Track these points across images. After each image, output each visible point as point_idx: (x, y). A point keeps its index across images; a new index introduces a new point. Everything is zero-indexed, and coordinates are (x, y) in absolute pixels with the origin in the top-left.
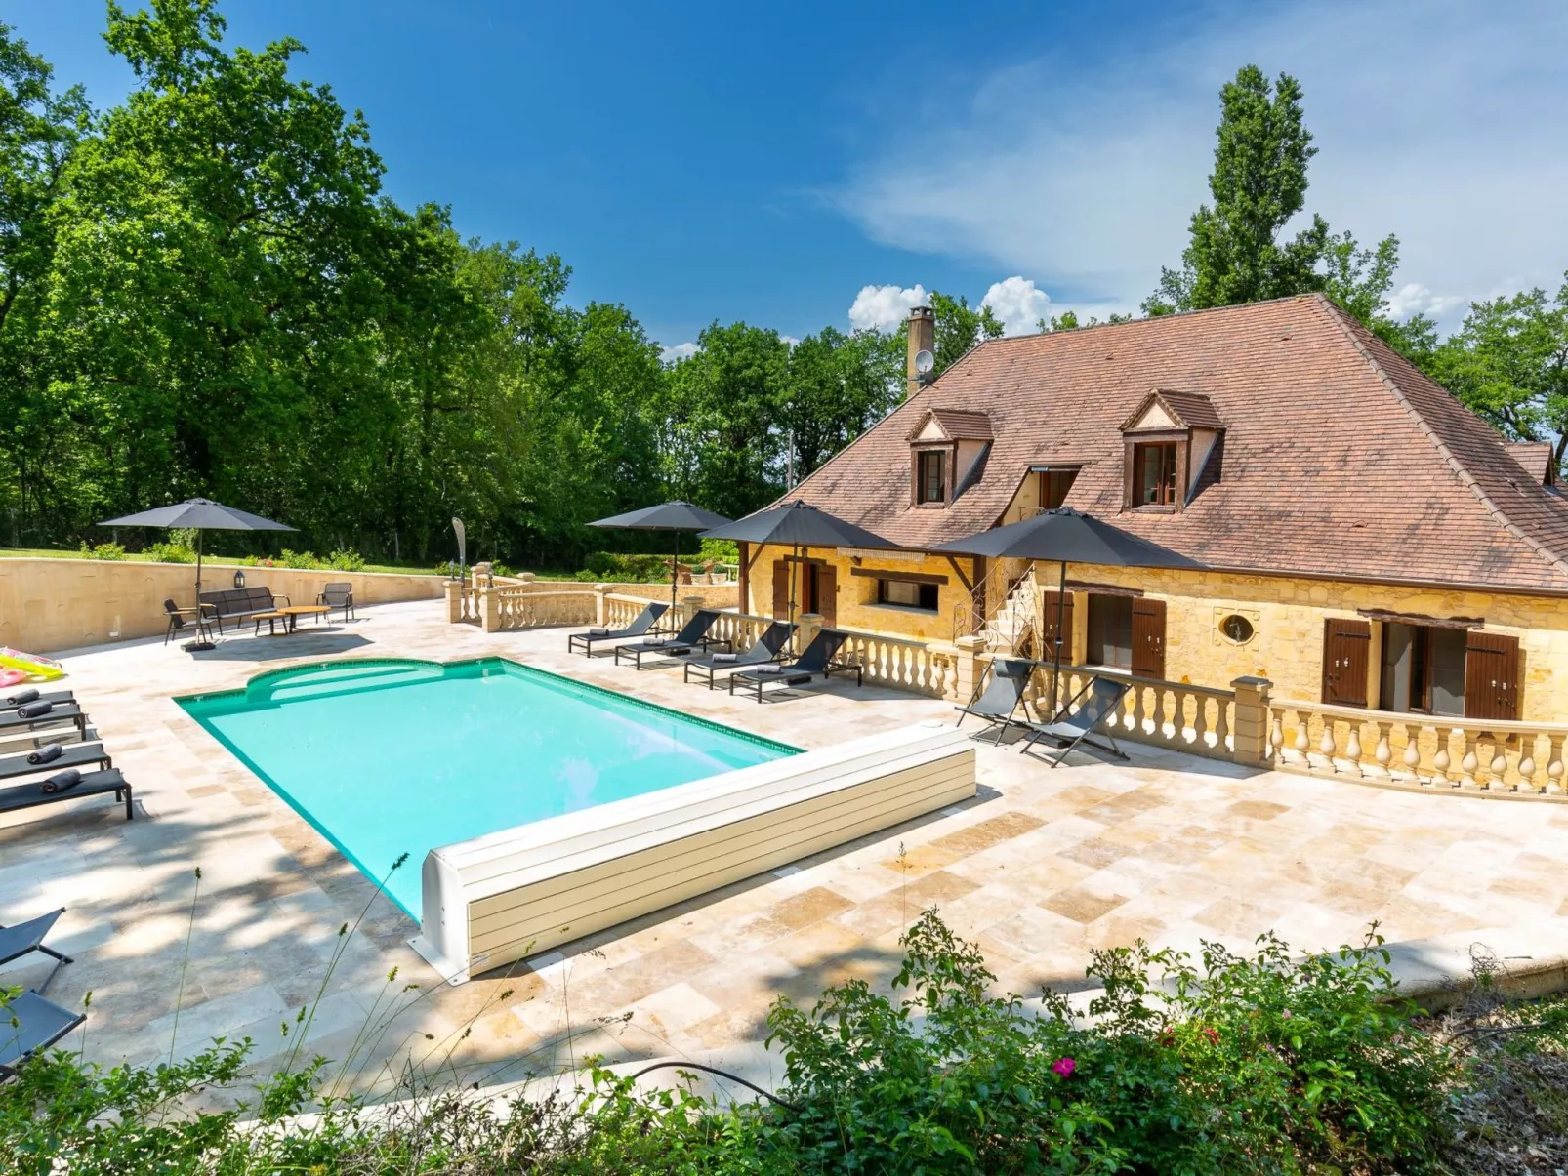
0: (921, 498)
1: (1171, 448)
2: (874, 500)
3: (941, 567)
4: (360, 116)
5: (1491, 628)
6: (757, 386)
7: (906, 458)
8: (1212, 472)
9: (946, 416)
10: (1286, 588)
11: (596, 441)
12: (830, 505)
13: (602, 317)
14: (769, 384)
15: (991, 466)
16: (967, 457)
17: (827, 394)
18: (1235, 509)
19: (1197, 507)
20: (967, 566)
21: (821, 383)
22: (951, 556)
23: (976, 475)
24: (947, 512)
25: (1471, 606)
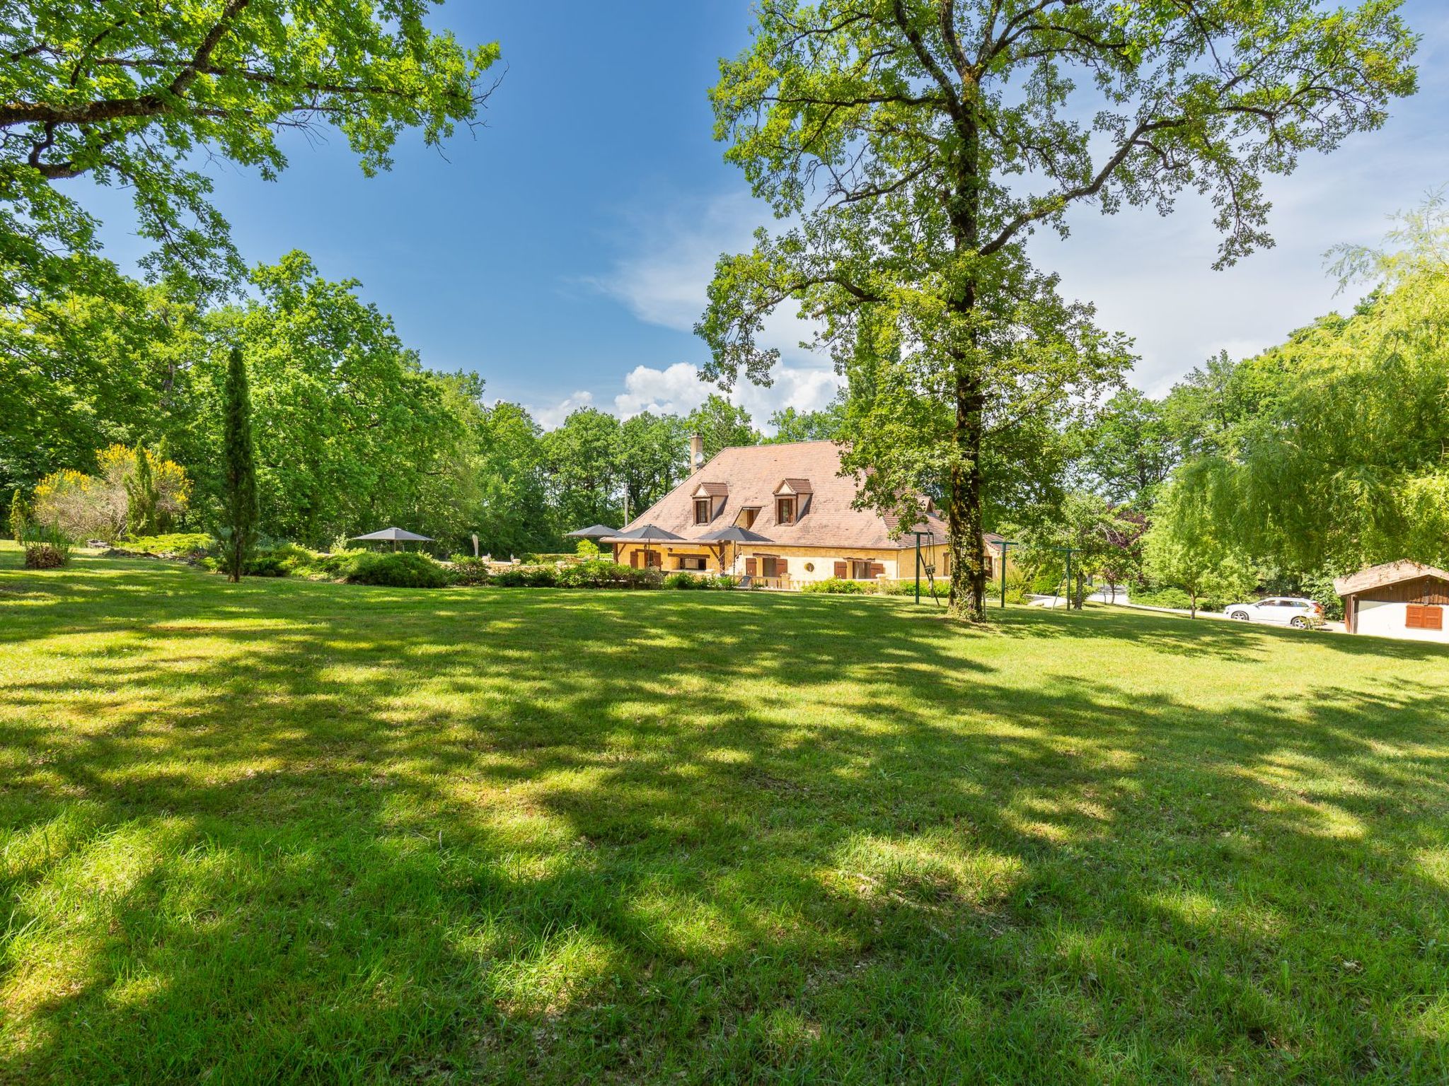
0: (698, 521)
1: (790, 502)
2: (677, 522)
3: (707, 551)
4: (390, 318)
5: (877, 562)
6: (604, 452)
7: (690, 504)
8: (806, 510)
9: (707, 485)
10: (823, 551)
11: (511, 489)
12: (659, 524)
13: (504, 412)
14: (611, 451)
15: (727, 507)
16: (717, 504)
17: (646, 457)
18: (812, 524)
19: (800, 524)
20: (717, 549)
21: (643, 450)
22: (710, 545)
23: (721, 511)
24: (709, 528)
25: (872, 555)
